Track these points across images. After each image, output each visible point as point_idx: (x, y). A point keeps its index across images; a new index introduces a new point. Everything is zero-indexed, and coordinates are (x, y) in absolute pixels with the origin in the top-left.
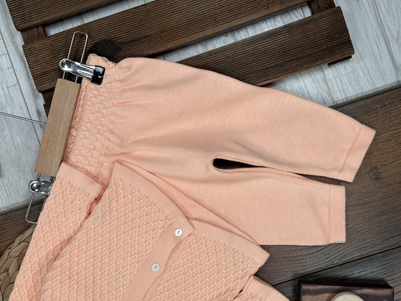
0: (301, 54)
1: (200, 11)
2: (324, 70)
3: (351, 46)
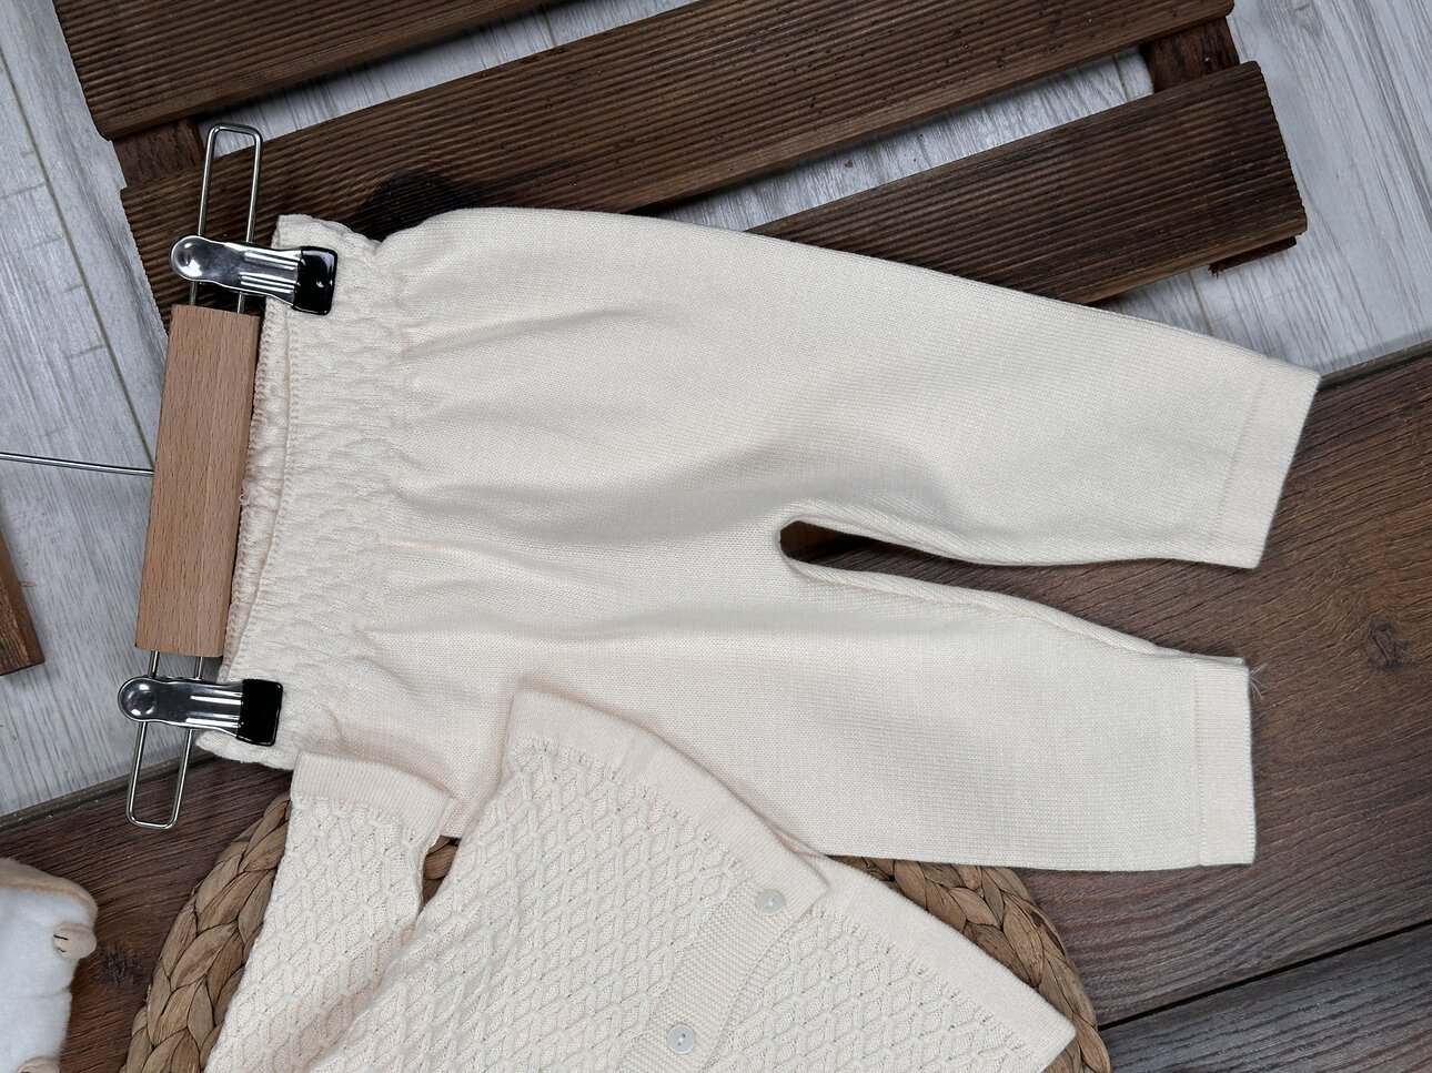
0: (1119, 229)
1: (756, 72)
2: (1198, 286)
3: (1297, 201)
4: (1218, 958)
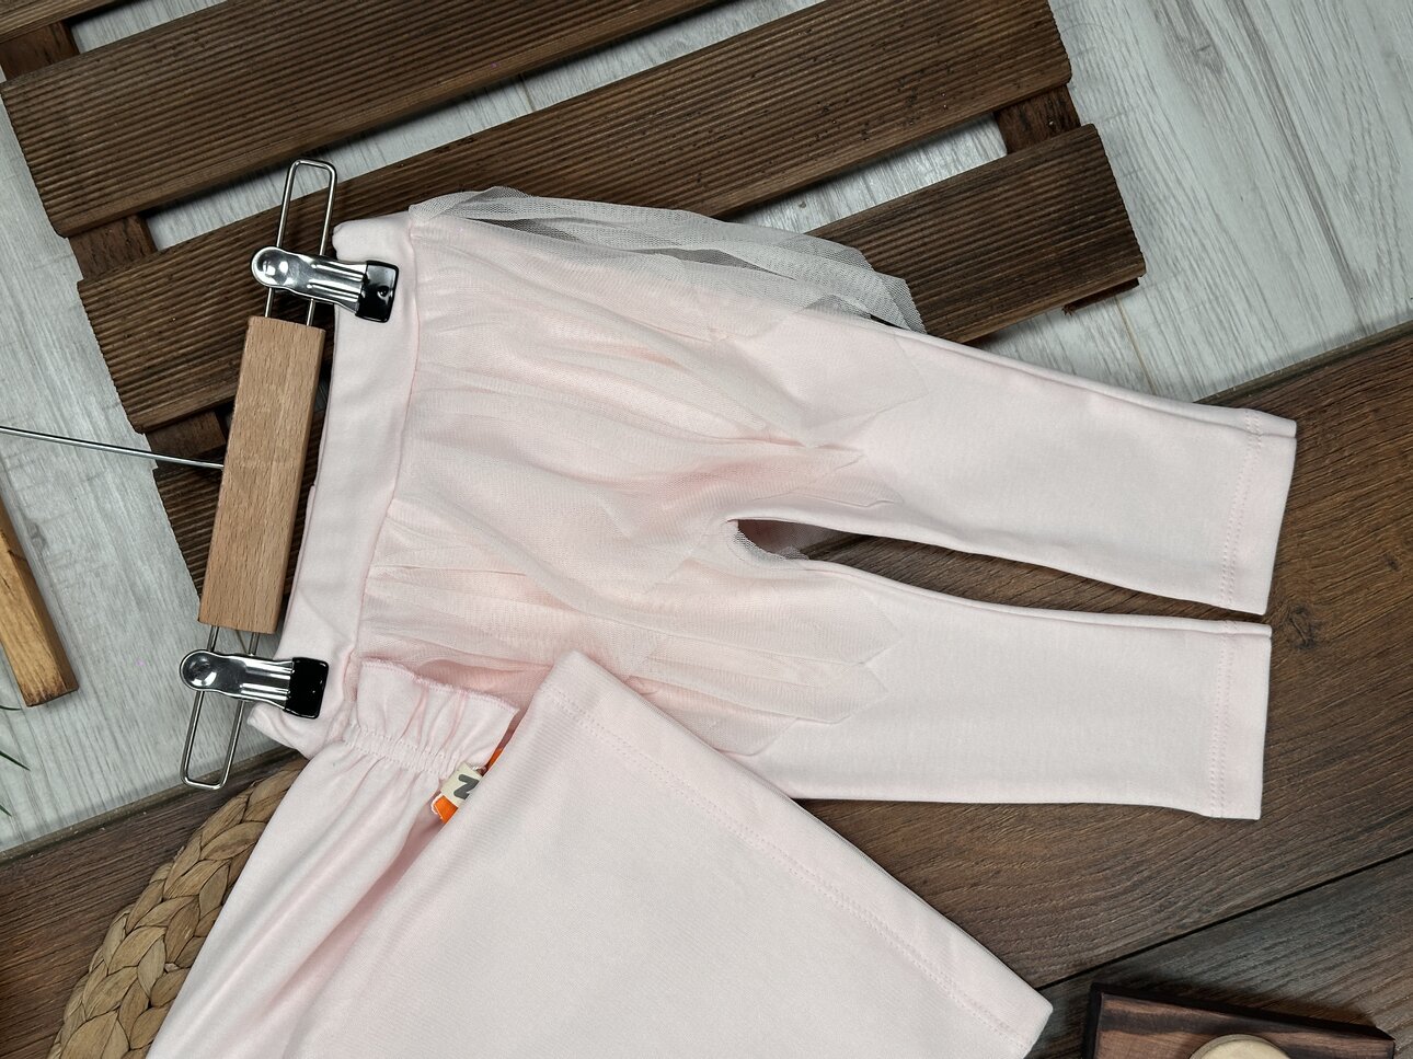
0: (976, 279)
1: (647, 152)
3: (1135, 249)
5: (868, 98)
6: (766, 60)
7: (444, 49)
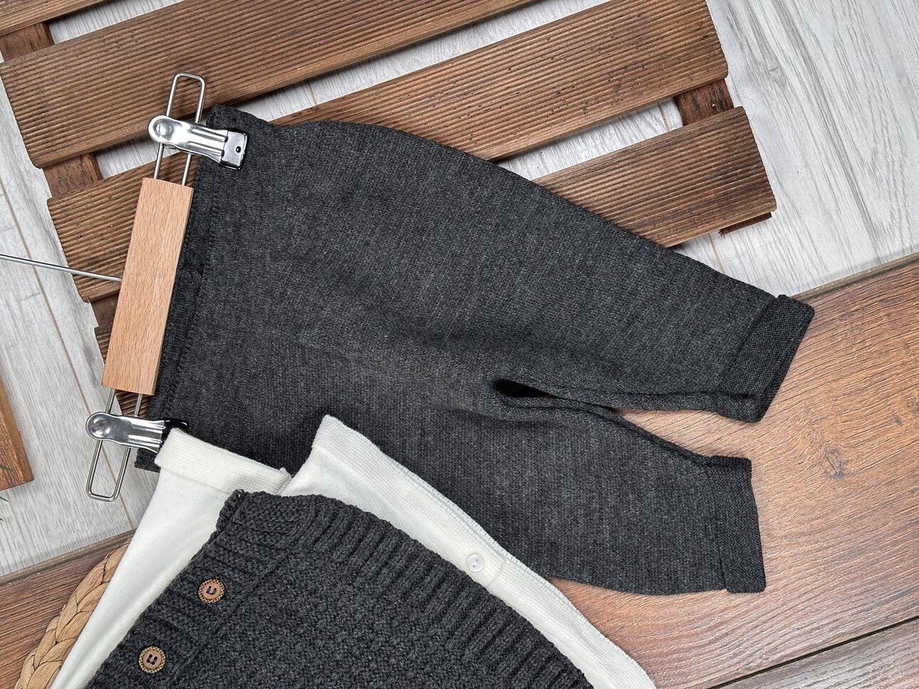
0: (659, 211)
1: (436, 119)
2: (714, 241)
3: (770, 192)
4: (735, 660)
5: (589, 85)
6: (519, 58)
7: (300, 46)
